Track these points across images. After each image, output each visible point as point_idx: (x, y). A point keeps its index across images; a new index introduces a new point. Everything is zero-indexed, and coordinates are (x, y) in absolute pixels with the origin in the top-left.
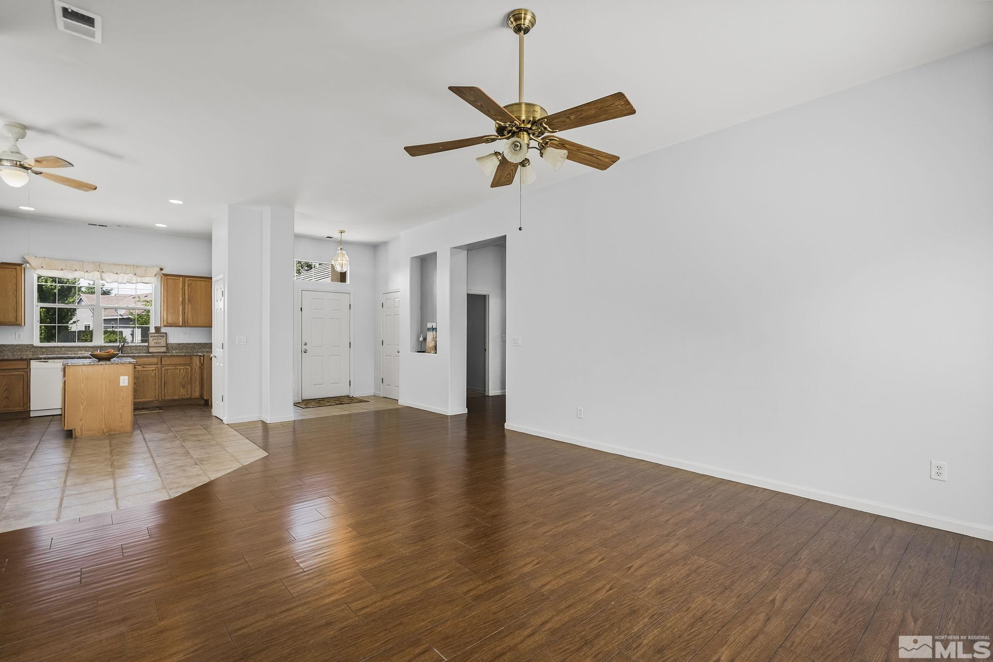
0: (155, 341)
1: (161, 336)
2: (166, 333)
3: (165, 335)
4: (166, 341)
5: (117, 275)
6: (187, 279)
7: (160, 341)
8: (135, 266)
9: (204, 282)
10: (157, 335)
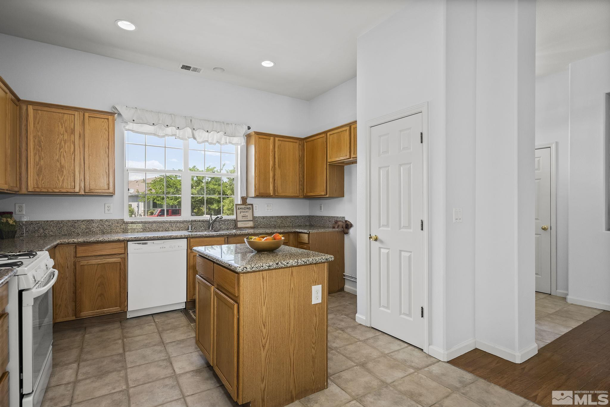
0: (242, 214)
1: (248, 208)
2: (252, 205)
3: (251, 206)
4: (253, 215)
5: (207, 133)
6: (277, 139)
7: (247, 214)
8: (225, 124)
9: (292, 143)
10: (243, 206)
